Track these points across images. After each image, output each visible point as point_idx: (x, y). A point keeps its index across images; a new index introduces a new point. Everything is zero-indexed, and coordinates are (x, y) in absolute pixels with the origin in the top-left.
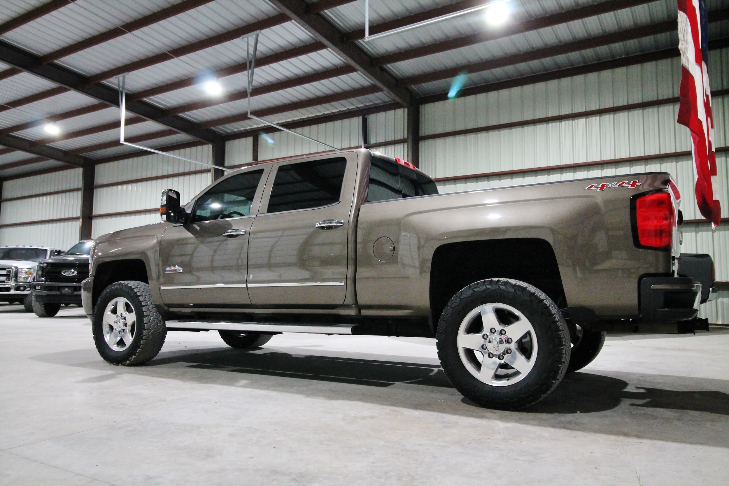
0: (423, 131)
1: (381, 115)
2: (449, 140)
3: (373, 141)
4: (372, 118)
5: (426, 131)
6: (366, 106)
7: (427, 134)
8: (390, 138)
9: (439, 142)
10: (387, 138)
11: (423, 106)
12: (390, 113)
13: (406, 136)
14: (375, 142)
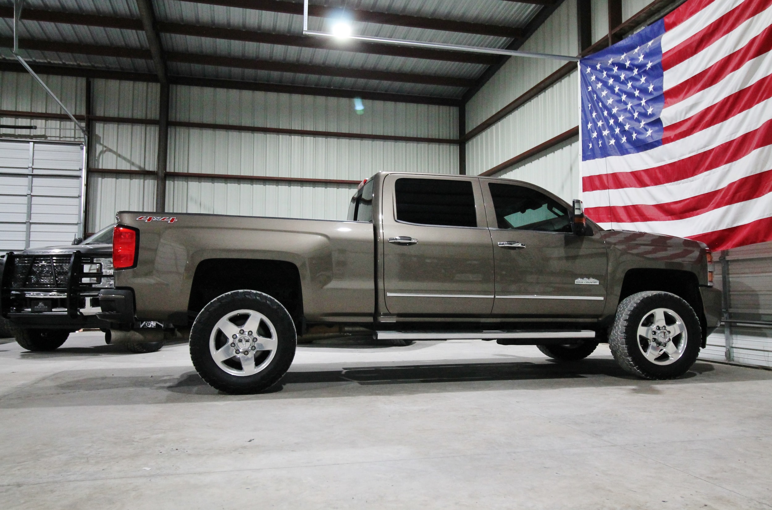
0: (174, 115)
1: (113, 84)
2: (208, 133)
3: (100, 112)
4: (100, 84)
5: (178, 116)
6: (93, 66)
7: (178, 120)
8: (126, 113)
9: (195, 132)
10: (120, 112)
11: (174, 86)
12: (127, 85)
13: (158, 117)
14: (102, 115)
